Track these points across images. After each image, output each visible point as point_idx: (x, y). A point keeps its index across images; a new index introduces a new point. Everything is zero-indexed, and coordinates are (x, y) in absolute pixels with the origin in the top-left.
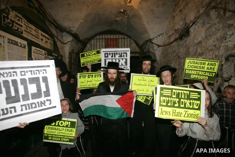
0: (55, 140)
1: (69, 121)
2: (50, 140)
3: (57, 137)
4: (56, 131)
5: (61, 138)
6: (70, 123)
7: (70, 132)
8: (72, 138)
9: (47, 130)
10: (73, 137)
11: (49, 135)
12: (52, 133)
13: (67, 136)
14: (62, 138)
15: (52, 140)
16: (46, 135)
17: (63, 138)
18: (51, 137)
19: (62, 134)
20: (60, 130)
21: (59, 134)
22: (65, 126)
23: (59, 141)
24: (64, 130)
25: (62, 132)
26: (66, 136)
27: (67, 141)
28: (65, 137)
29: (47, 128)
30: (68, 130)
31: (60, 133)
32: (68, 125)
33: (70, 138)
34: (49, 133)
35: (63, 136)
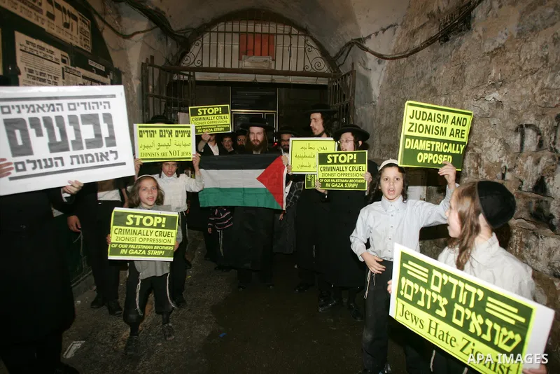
0: (135, 255)
1: (162, 217)
2: (124, 255)
3: (138, 249)
4: (136, 236)
5: (147, 250)
6: (164, 219)
7: (166, 238)
8: (170, 248)
9: (117, 235)
10: (171, 246)
11: (122, 246)
12: (127, 242)
13: (159, 245)
14: (149, 249)
15: (128, 254)
16: (115, 246)
17: (151, 249)
18: (125, 249)
19: (149, 243)
20: (145, 234)
21: (142, 243)
22: (155, 225)
23: (143, 255)
24: (154, 233)
25: (149, 237)
26: (157, 245)
27: (161, 256)
28: (156, 247)
29: (117, 231)
30: (161, 233)
31: (145, 239)
32: (161, 223)
33: (166, 248)
34: (121, 242)
35: (150, 245)
